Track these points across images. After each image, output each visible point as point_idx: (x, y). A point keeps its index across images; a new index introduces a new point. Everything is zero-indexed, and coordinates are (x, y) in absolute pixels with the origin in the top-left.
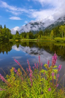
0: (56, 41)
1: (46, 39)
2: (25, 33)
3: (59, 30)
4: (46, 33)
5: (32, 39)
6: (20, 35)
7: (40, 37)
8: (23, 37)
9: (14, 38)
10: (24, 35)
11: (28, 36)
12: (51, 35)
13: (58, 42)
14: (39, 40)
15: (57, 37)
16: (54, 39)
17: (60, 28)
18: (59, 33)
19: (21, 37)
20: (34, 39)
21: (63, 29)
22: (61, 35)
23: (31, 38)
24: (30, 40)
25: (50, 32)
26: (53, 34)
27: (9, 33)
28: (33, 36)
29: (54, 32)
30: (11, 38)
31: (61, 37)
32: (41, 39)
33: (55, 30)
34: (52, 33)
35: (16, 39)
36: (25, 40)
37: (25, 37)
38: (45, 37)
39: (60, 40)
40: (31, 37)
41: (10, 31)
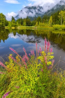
0: (54, 28)
1: (44, 26)
2: (21, 19)
3: (59, 16)
4: (44, 20)
5: (30, 26)
6: (16, 22)
7: (38, 24)
8: (20, 24)
10: (21, 21)
11: (25, 23)
12: (49, 22)
13: (56, 29)
14: (36, 27)
15: (56, 24)
16: (52, 27)
17: (60, 13)
18: (58, 20)
19: (18, 24)
20: (31, 26)
21: (62, 15)
22: (60, 22)
23: (28, 26)
24: (27, 28)
25: (49, 18)
26: (52, 21)
27: (4, 19)
28: (30, 23)
29: (53, 18)
30: (6, 25)
31: (60, 24)
32: (39, 27)
33: (54, 16)
34: (51, 19)
36: (21, 27)
37: (22, 24)
38: (43, 24)
39: (59, 28)
40: (28, 24)
41: (5, 16)
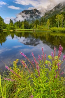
0: (52, 31)
1: (42, 29)
2: (19, 22)
3: (56, 19)
4: (42, 22)
5: (28, 28)
6: (14, 25)
7: (36, 27)
8: (18, 27)
9: (8, 27)
10: (19, 24)
11: (23, 26)
12: (47, 24)
13: (54, 32)
14: (35, 30)
15: (53, 26)
16: (50, 29)
17: (56, 17)
18: (55, 22)
19: (16, 26)
20: (29, 28)
21: (59, 19)
22: (57, 24)
23: (26, 28)
24: (25, 30)
25: (46, 21)
26: (49, 24)
27: (2, 22)
28: (28, 26)
29: (50, 21)
30: (4, 28)
31: (57, 27)
32: (37, 29)
33: (51, 19)
34: (48, 22)
35: (11, 29)
36: (20, 30)
37: (20, 26)
38: (41, 27)
39: (56, 30)
40: (27, 27)
41: (3, 19)
